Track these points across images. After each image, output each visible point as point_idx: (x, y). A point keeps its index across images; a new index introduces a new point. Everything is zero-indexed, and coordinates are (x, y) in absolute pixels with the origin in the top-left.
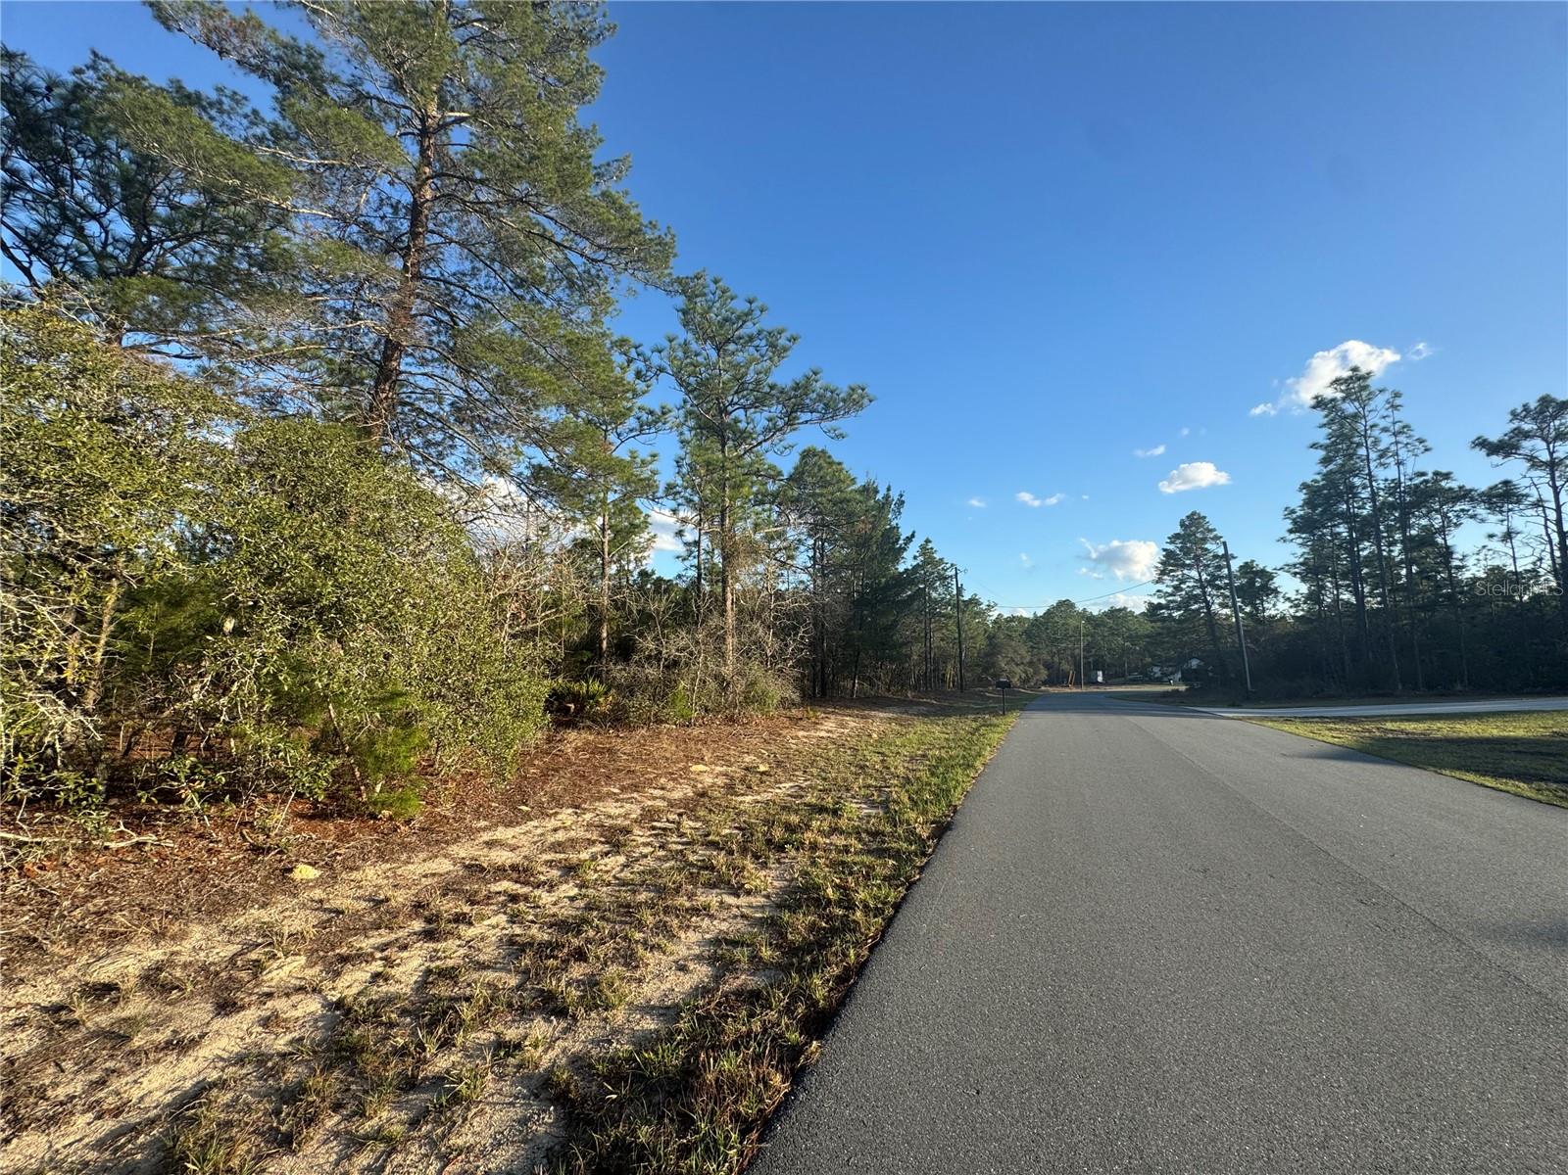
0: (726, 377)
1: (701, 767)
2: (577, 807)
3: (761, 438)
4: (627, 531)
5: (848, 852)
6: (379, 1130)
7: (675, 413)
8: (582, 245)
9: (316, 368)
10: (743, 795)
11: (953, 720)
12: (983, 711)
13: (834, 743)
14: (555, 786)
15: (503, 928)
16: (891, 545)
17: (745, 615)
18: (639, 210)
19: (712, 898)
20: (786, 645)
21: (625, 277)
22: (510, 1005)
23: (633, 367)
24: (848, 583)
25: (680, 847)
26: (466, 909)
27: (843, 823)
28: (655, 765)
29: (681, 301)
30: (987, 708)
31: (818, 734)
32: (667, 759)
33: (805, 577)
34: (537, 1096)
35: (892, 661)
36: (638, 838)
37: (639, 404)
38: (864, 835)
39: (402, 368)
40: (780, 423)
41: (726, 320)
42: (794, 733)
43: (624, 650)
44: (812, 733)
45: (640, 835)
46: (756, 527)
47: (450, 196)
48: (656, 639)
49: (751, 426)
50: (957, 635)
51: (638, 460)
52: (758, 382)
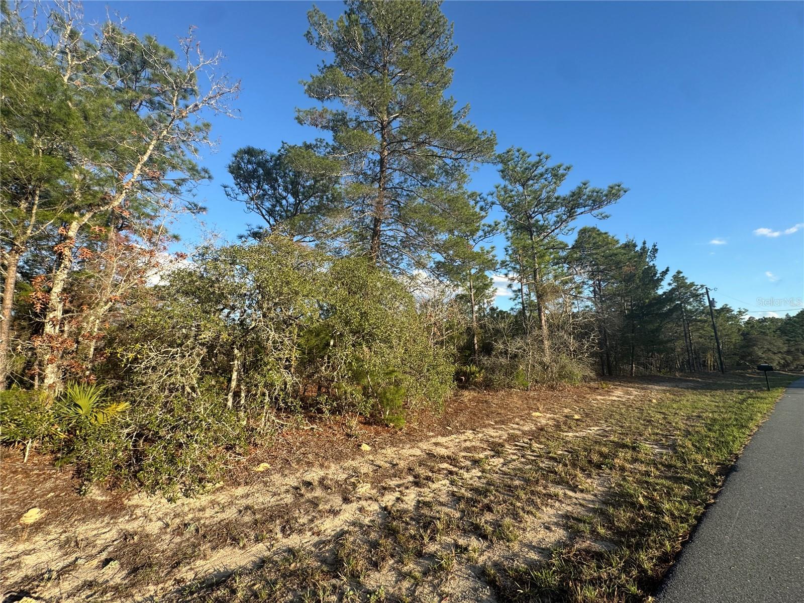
0: (529, 199)
1: (538, 414)
2: (474, 430)
3: (553, 228)
4: (482, 287)
5: (649, 476)
6: (411, 572)
7: (502, 224)
8: (450, 154)
9: (350, 236)
10: (566, 432)
11: (719, 392)
12: (749, 386)
13: (624, 405)
14: (462, 418)
15: (448, 487)
16: (651, 278)
17: (553, 328)
18: (476, 128)
19: (559, 490)
20: (583, 344)
21: (472, 163)
22: (458, 527)
23: (479, 205)
24: (621, 305)
25: (533, 458)
26: (430, 474)
27: (641, 456)
28: (511, 410)
29: (500, 166)
30: (750, 385)
31: (611, 398)
32: (518, 408)
33: (589, 303)
34: (479, 579)
35: (660, 352)
36: (508, 450)
37: (483, 223)
38: (660, 466)
39: (381, 229)
40: (564, 217)
41: (526, 169)
42: (594, 397)
43: (487, 349)
44: (607, 397)
45: (509, 449)
46: (556, 277)
47: (393, 151)
48: (504, 343)
49: (546, 222)
50: (713, 334)
51: (485, 251)
52: (548, 197)
